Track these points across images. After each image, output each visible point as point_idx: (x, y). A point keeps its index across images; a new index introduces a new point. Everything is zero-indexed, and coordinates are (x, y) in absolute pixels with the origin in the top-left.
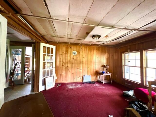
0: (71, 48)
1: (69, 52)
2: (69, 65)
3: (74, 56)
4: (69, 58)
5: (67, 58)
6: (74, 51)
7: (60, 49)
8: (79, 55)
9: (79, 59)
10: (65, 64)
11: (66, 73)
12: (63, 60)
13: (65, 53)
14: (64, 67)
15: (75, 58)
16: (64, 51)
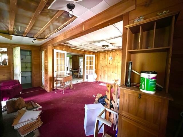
0: (108, 54)
1: (106, 58)
2: (106, 69)
3: (110, 61)
4: (106, 63)
5: (105, 63)
6: (110, 56)
7: (100, 56)
8: (115, 60)
9: (114, 63)
10: (103, 68)
11: (104, 75)
12: (102, 65)
13: (103, 59)
14: (103, 70)
15: (111, 63)
16: (103, 58)
